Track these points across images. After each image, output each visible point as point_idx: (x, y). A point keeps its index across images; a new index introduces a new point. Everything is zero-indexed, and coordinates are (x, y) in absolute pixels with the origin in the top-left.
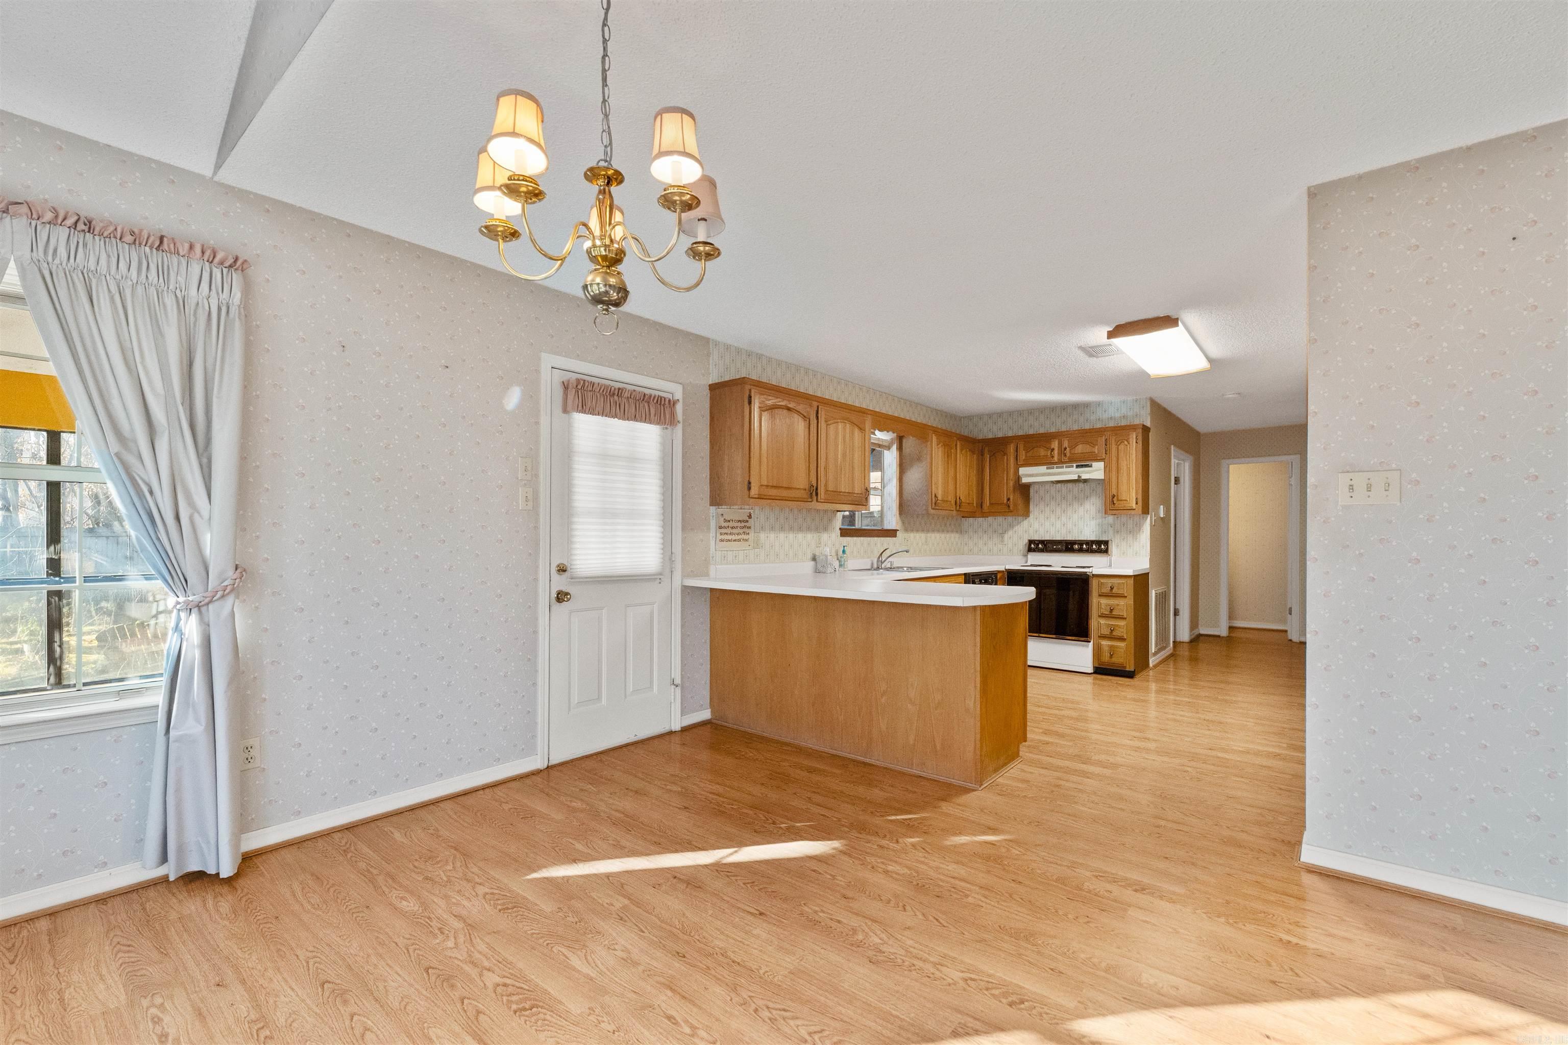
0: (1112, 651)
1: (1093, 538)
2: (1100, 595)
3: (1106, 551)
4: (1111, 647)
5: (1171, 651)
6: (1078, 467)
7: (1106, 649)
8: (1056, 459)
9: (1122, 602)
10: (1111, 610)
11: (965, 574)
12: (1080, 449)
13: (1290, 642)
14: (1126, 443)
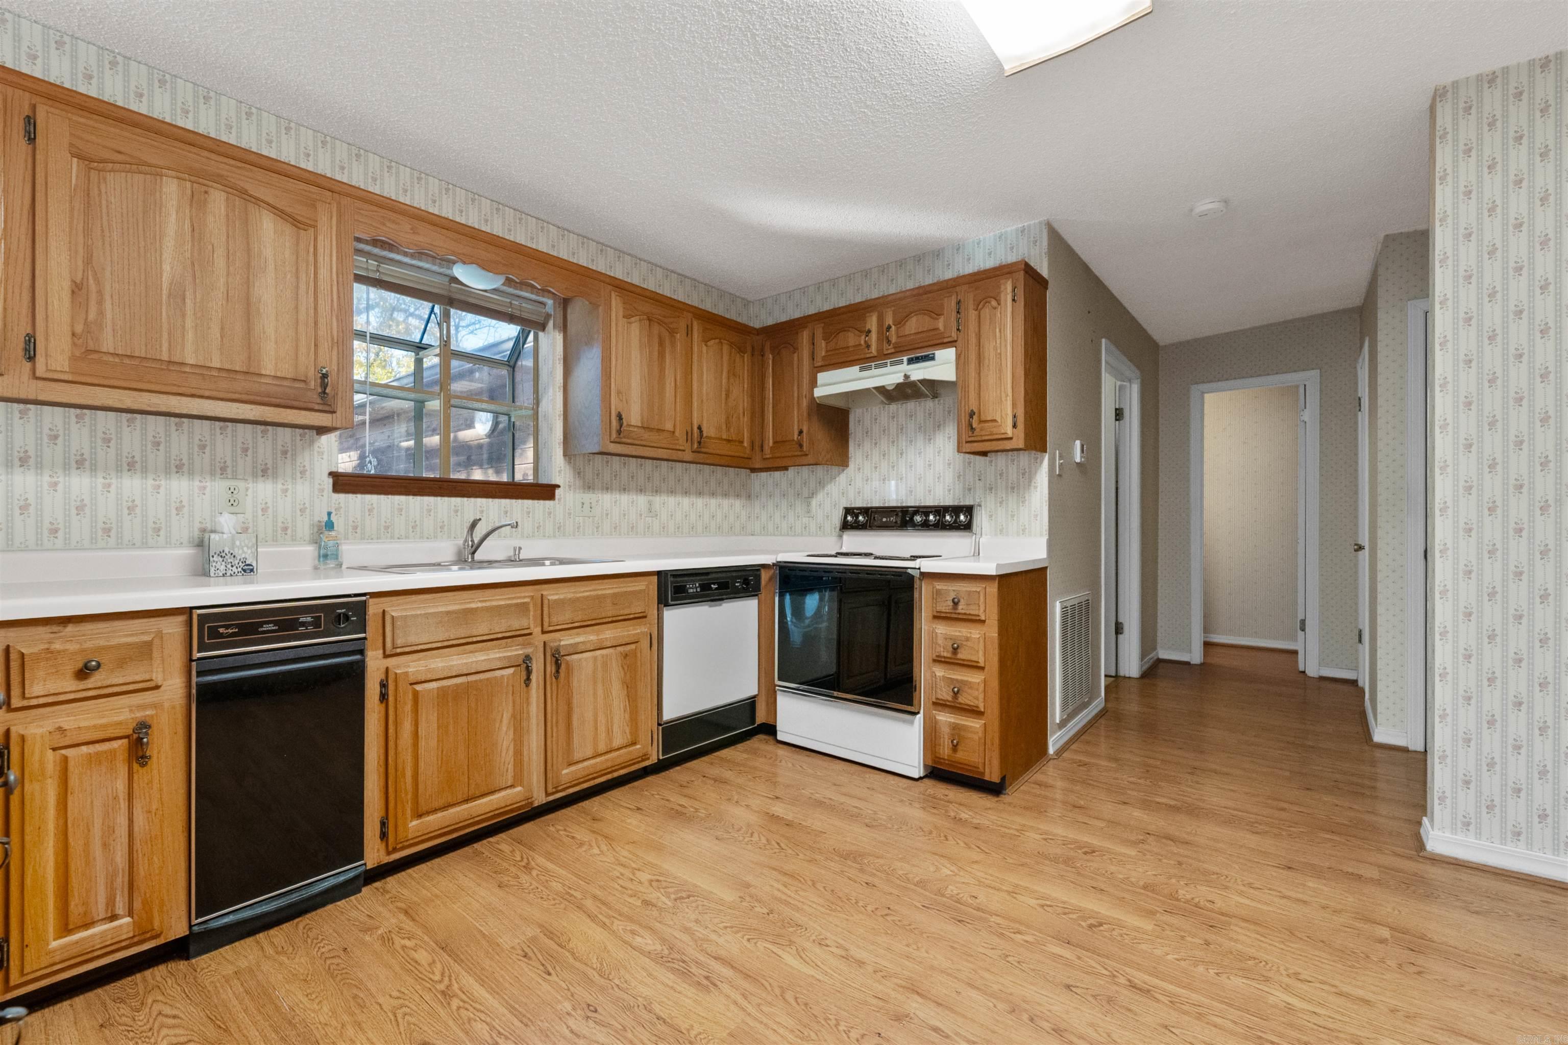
0: (958, 737)
1: (948, 501)
2: (935, 617)
3: (968, 527)
4: (955, 727)
5: (1103, 705)
6: (910, 361)
7: (945, 731)
8: (874, 350)
9: (974, 633)
10: (955, 650)
11: (659, 573)
12: (913, 325)
13: (1301, 675)
14: (994, 303)
